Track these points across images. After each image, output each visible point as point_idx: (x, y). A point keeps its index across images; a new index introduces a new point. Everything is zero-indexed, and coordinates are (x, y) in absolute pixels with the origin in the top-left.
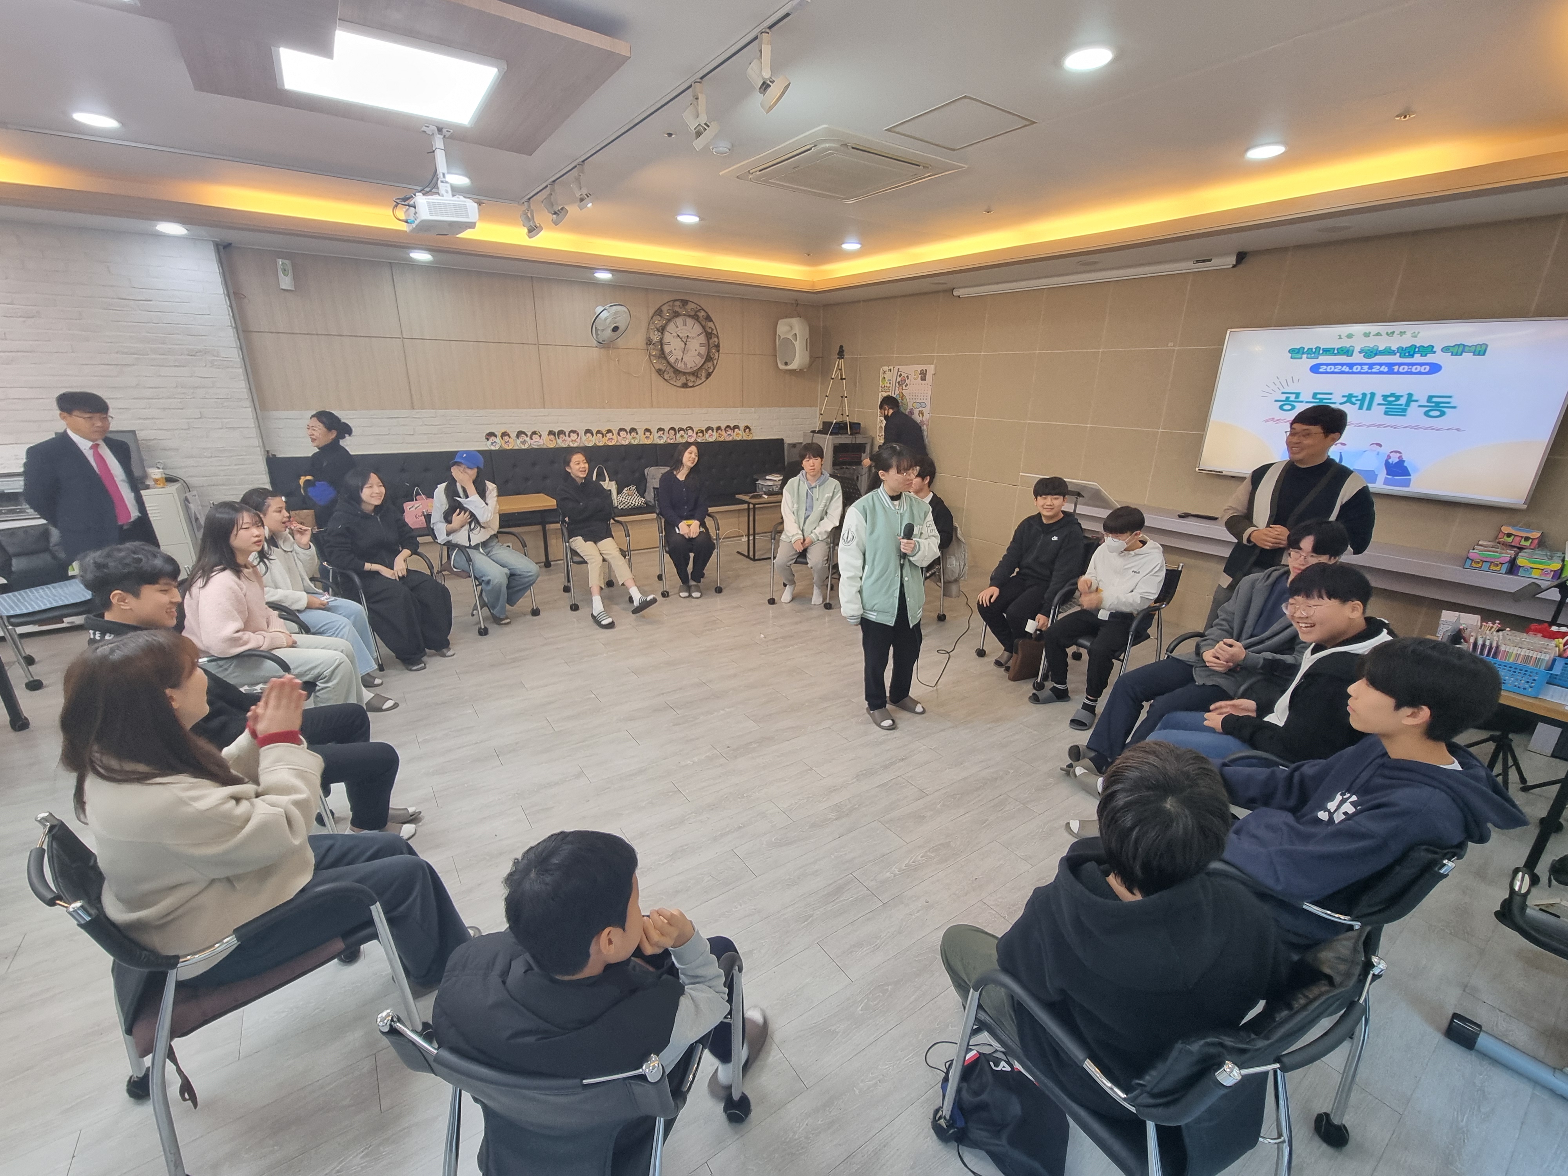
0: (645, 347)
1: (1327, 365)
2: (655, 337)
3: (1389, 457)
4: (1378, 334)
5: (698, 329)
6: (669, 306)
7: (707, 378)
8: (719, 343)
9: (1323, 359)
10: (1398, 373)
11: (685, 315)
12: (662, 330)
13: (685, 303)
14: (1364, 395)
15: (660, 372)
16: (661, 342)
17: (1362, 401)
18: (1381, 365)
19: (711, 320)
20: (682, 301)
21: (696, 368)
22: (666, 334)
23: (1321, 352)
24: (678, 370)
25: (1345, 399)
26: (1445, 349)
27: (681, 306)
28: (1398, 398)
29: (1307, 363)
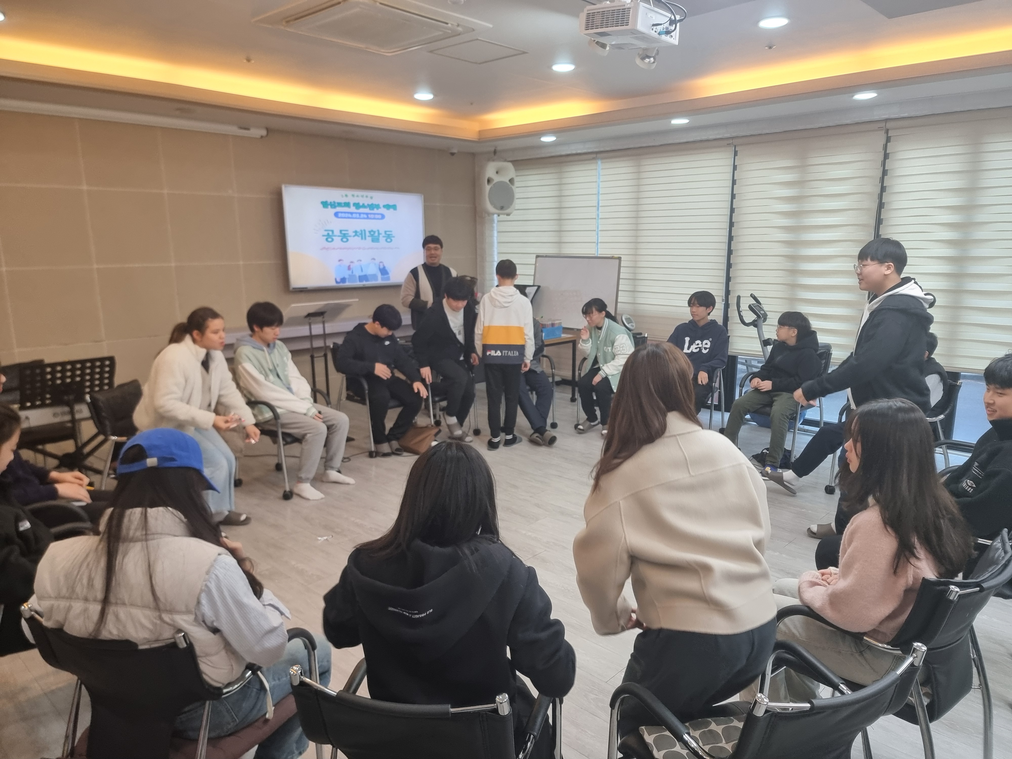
1: (342, 213)
3: (379, 265)
4: (358, 196)
9: (339, 209)
10: (371, 219)
14: (361, 231)
17: (361, 234)
18: (364, 213)
23: (337, 205)
25: (354, 234)
26: (384, 206)
28: (374, 232)
29: (331, 211)
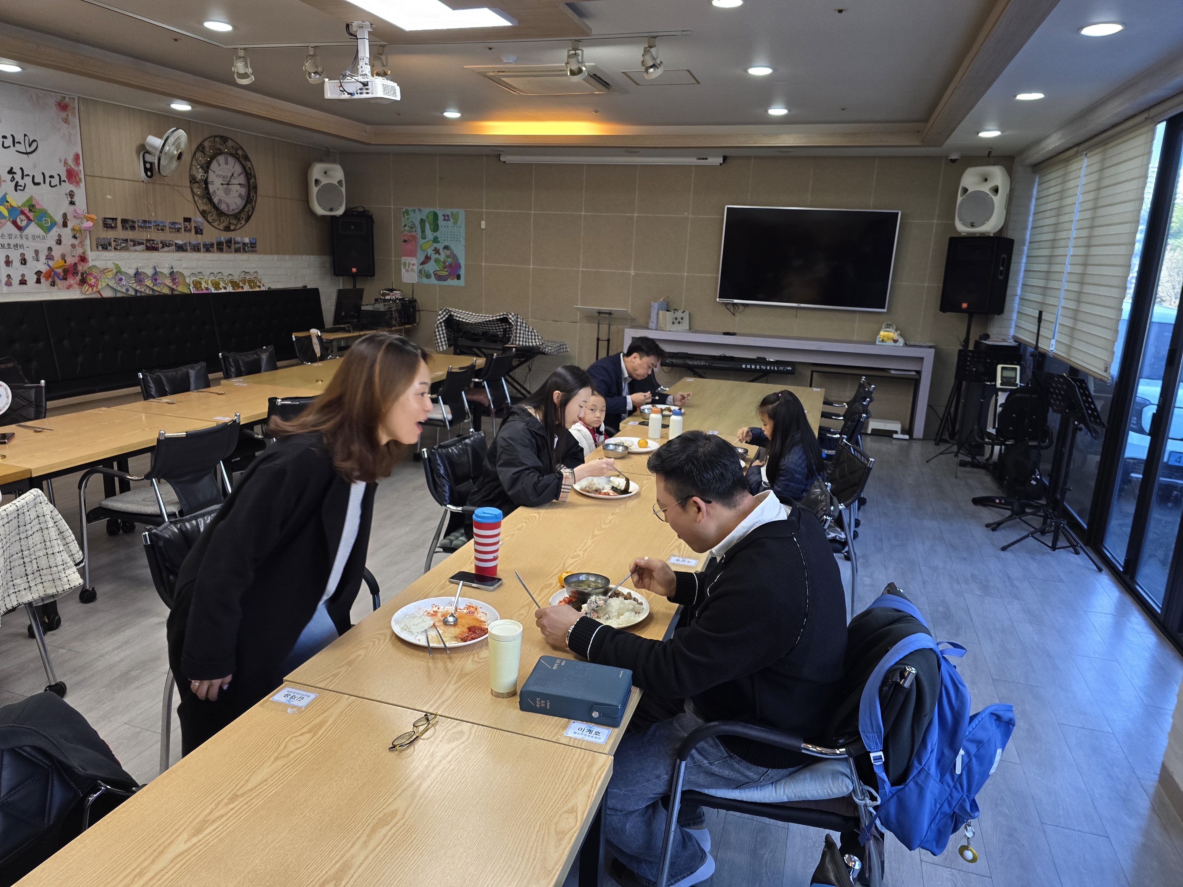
0: (189, 185)
2: (199, 175)
5: (238, 169)
6: (210, 141)
7: (247, 221)
8: (256, 185)
11: (227, 153)
12: (206, 168)
13: (224, 139)
15: (204, 213)
16: (206, 182)
19: (249, 160)
20: (221, 137)
21: (237, 211)
22: (210, 172)
24: (222, 212)
27: (222, 144)
